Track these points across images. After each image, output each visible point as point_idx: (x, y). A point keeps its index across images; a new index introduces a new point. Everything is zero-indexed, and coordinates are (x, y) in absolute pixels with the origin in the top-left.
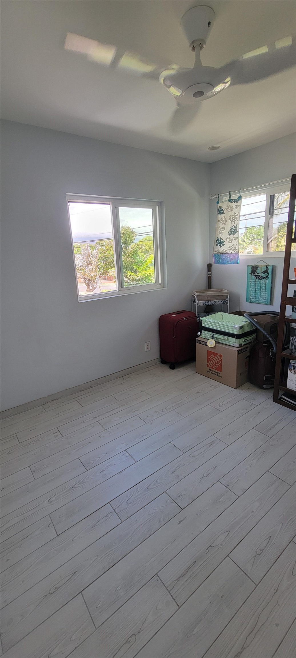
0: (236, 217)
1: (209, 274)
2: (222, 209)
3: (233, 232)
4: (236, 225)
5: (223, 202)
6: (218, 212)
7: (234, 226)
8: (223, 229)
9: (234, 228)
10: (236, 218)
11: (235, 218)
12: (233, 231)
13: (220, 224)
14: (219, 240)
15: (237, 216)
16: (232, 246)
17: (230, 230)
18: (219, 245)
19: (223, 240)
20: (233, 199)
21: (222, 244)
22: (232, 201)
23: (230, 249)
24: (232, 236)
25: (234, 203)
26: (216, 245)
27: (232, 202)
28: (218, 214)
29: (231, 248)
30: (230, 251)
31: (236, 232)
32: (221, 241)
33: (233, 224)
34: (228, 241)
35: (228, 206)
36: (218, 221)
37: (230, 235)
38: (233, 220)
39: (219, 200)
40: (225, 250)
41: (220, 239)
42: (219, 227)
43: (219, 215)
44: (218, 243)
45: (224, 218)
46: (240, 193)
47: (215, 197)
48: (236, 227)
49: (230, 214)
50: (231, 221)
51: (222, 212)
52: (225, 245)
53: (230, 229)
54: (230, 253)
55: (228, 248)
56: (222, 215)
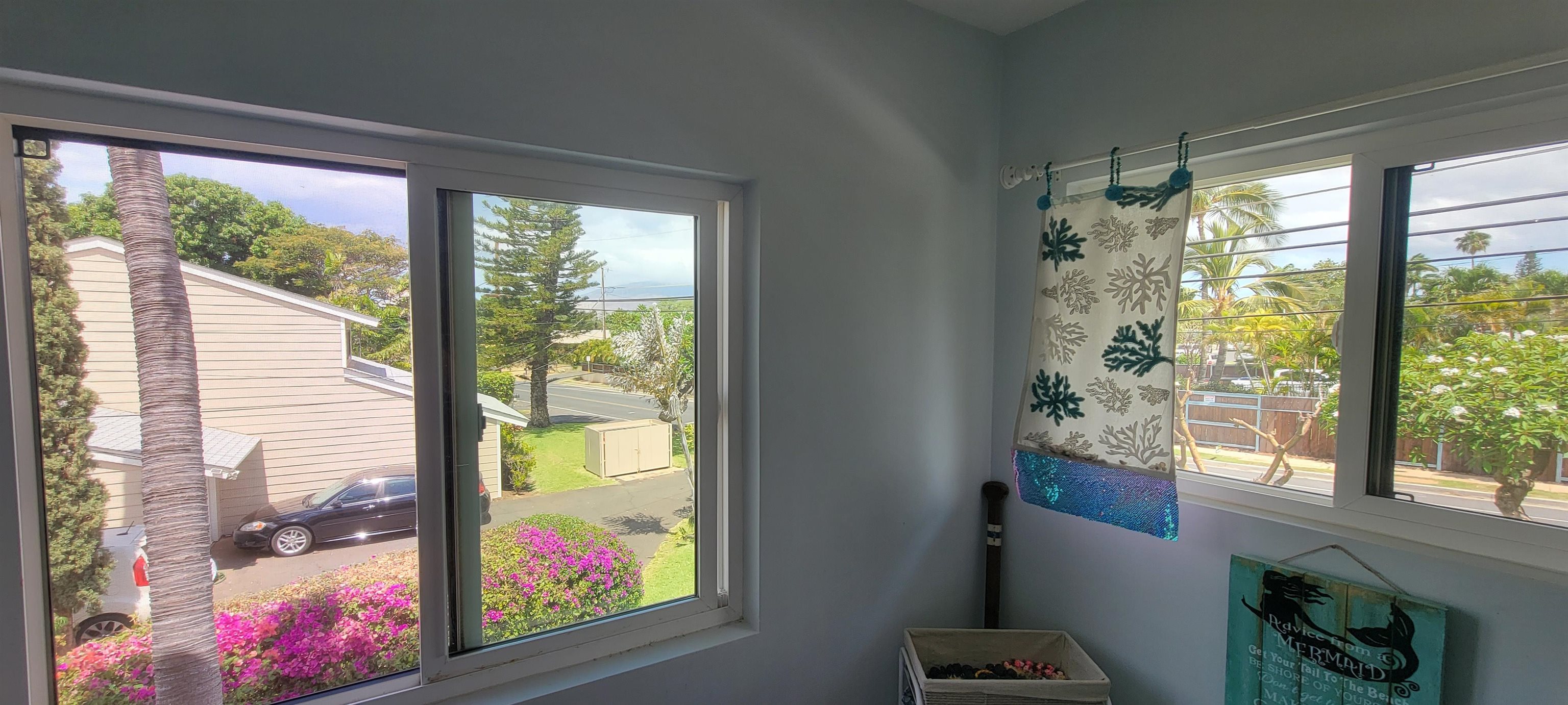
0: (1154, 278)
1: (991, 534)
2: (1070, 234)
3: (1133, 358)
4: (1150, 323)
5: (1075, 199)
6: (1047, 249)
7: (1143, 327)
8: (1074, 336)
9: (1140, 336)
10: (1153, 287)
11: (1143, 287)
12: (1133, 352)
13: (1057, 308)
14: (1050, 384)
15: (1156, 273)
16: (1129, 429)
17: (1113, 344)
18: (1046, 410)
19: (1070, 391)
20: (1132, 189)
21: (1065, 406)
22: (1129, 196)
23: (1114, 442)
24: (1125, 379)
25: (1143, 205)
26: (1034, 408)
27: (1130, 203)
28: (1045, 259)
29: (1121, 437)
30: (1113, 453)
31: (1157, 359)
32: (1061, 389)
33: (1131, 318)
34: (1104, 398)
35: (1103, 223)
36: (1045, 292)
37: (1117, 368)
38: (1135, 297)
39: (1049, 193)
40: (1081, 441)
41: (1053, 379)
42: (1050, 323)
43: (1050, 263)
44: (1046, 403)
45: (1078, 278)
46: (1182, 155)
47: (1028, 178)
48: (1152, 332)
49: (1116, 261)
50: (1120, 298)
51: (1069, 248)
52: (1082, 415)
53: (1115, 339)
54: (1114, 460)
55: (1103, 435)
56: (1067, 266)
